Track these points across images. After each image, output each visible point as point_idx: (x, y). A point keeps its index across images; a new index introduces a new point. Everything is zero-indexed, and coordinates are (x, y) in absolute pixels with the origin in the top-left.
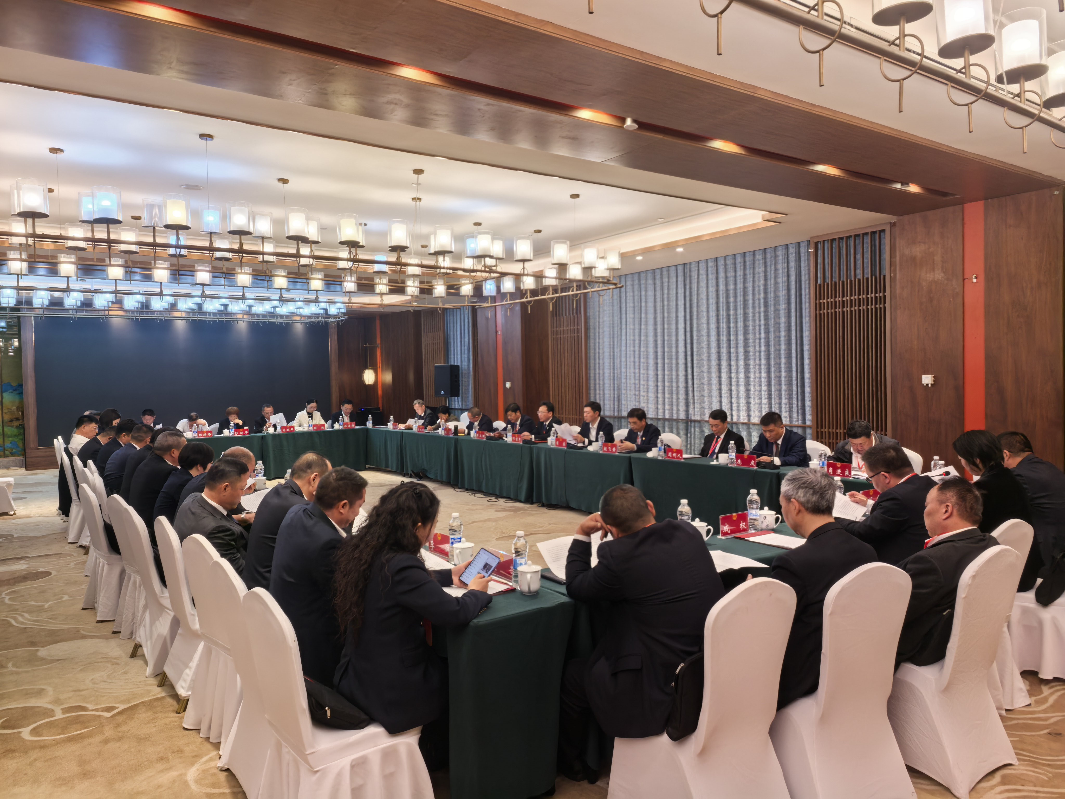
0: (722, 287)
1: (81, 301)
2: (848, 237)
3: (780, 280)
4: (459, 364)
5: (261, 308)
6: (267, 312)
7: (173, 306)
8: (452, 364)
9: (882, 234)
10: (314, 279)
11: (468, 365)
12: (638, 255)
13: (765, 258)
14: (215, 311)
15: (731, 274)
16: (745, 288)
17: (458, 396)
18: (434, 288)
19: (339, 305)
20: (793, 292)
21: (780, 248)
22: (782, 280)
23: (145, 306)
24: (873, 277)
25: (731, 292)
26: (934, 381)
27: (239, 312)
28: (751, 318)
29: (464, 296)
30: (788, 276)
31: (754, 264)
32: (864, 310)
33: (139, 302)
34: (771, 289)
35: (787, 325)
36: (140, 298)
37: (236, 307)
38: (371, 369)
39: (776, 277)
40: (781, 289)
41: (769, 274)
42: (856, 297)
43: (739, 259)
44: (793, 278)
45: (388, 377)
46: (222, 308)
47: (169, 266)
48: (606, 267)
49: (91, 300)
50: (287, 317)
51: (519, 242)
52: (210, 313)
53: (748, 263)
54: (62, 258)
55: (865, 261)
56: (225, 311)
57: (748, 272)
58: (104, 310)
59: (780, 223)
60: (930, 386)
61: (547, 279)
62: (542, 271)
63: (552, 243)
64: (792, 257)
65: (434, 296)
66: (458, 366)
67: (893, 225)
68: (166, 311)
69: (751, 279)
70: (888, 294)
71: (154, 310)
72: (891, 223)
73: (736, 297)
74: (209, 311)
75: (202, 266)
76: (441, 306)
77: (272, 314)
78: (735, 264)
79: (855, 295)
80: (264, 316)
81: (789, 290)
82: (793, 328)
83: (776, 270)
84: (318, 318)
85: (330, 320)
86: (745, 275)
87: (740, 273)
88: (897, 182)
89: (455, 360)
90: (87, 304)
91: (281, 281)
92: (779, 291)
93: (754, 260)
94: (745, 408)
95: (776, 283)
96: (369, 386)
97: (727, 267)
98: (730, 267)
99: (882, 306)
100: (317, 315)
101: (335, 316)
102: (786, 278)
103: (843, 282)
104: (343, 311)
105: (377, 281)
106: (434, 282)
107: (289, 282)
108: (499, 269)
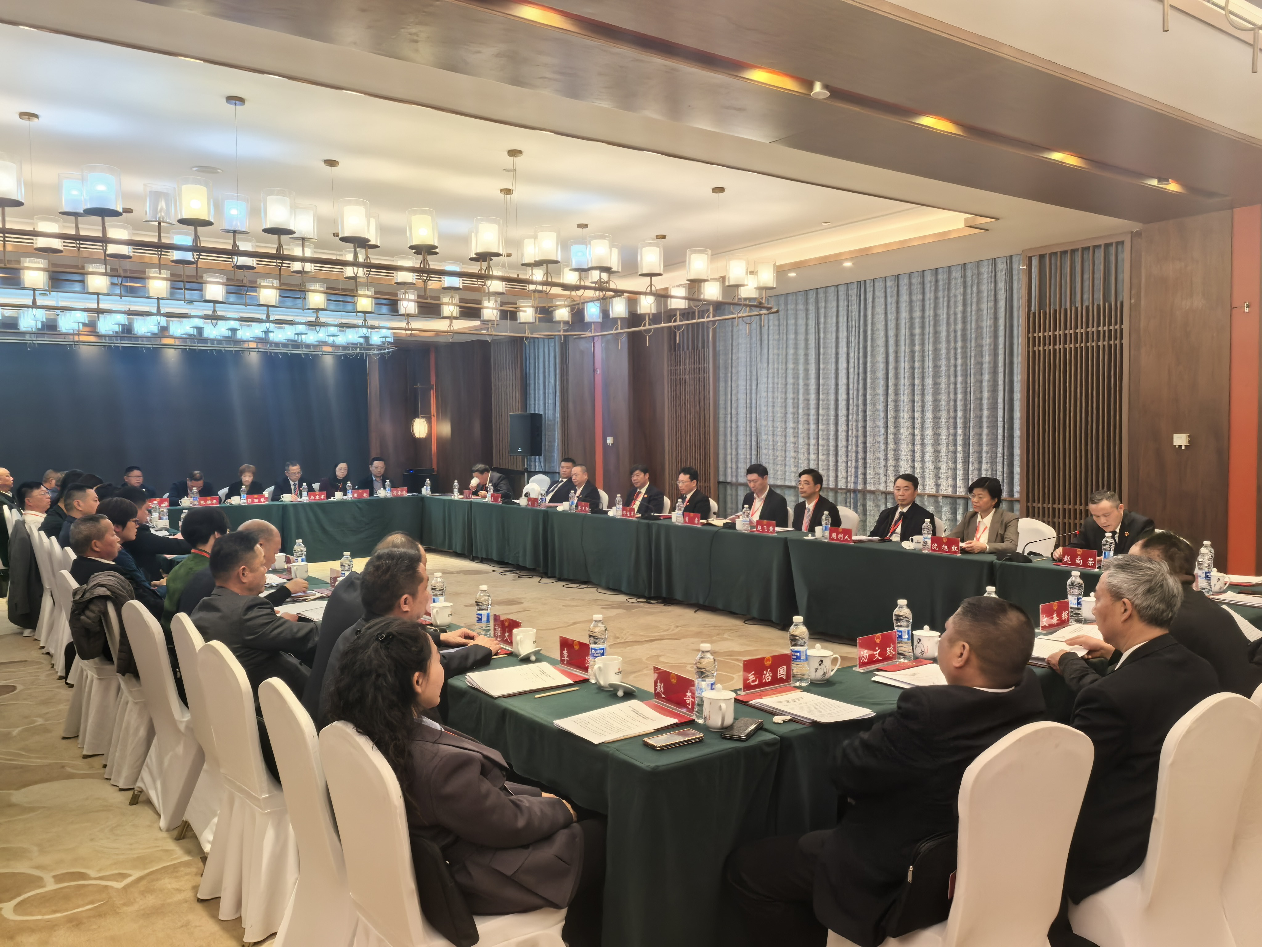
0: (904, 314)
1: (42, 322)
2: (1073, 251)
3: (984, 306)
4: (541, 412)
5: (280, 335)
6: (288, 340)
7: (164, 330)
8: (533, 412)
9: (1120, 248)
10: (361, 296)
11: (554, 414)
12: (791, 270)
13: (964, 277)
14: (219, 338)
15: (917, 297)
16: (936, 315)
17: (540, 455)
18: (520, 311)
19: (384, 332)
20: (1001, 322)
21: (985, 263)
22: (986, 306)
23: (127, 330)
24: (1107, 304)
25: (917, 321)
26: (1189, 442)
27: (252, 339)
28: (943, 356)
29: (559, 322)
30: (996, 301)
31: (949, 284)
32: (1093, 347)
33: (119, 324)
34: (972, 317)
35: (992, 365)
36: (122, 319)
37: (247, 333)
38: (422, 417)
39: (979, 302)
40: (985, 318)
41: (969, 297)
42: (1083, 330)
43: (929, 278)
44: (1002, 304)
45: (445, 429)
46: (228, 333)
47: (169, 276)
48: (756, 286)
49: (55, 320)
50: (315, 346)
51: (645, 250)
52: (212, 341)
53: (941, 283)
54: (27, 262)
55: (1096, 282)
56: (232, 339)
57: (940, 294)
58: (73, 335)
59: (987, 230)
60: (1183, 448)
61: (673, 300)
62: (667, 289)
63: (688, 252)
64: (1002, 276)
65: (518, 321)
66: (540, 415)
67: (1135, 235)
68: (155, 336)
69: (945, 304)
70: (1126, 326)
71: (138, 335)
72: (1132, 232)
73: (923, 327)
74: (212, 337)
75: (213, 277)
76: (528, 334)
77: (295, 344)
78: (923, 284)
79: (1082, 328)
80: (285, 345)
81: (996, 319)
82: (1001, 369)
83: (979, 292)
84: (356, 349)
85: (372, 352)
86: (936, 298)
87: (929, 295)
88: (1153, 177)
89: (537, 407)
90: (50, 327)
91: (317, 299)
92: (982, 321)
93: (949, 279)
94: (932, 475)
95: (979, 310)
96: (420, 440)
97: (913, 287)
98: (916, 288)
99: (1117, 342)
100: (355, 346)
101: (379, 347)
102: (992, 303)
103: (1066, 310)
104: (390, 340)
105: (446, 300)
106: (520, 303)
107: (328, 300)
108: (612, 286)
